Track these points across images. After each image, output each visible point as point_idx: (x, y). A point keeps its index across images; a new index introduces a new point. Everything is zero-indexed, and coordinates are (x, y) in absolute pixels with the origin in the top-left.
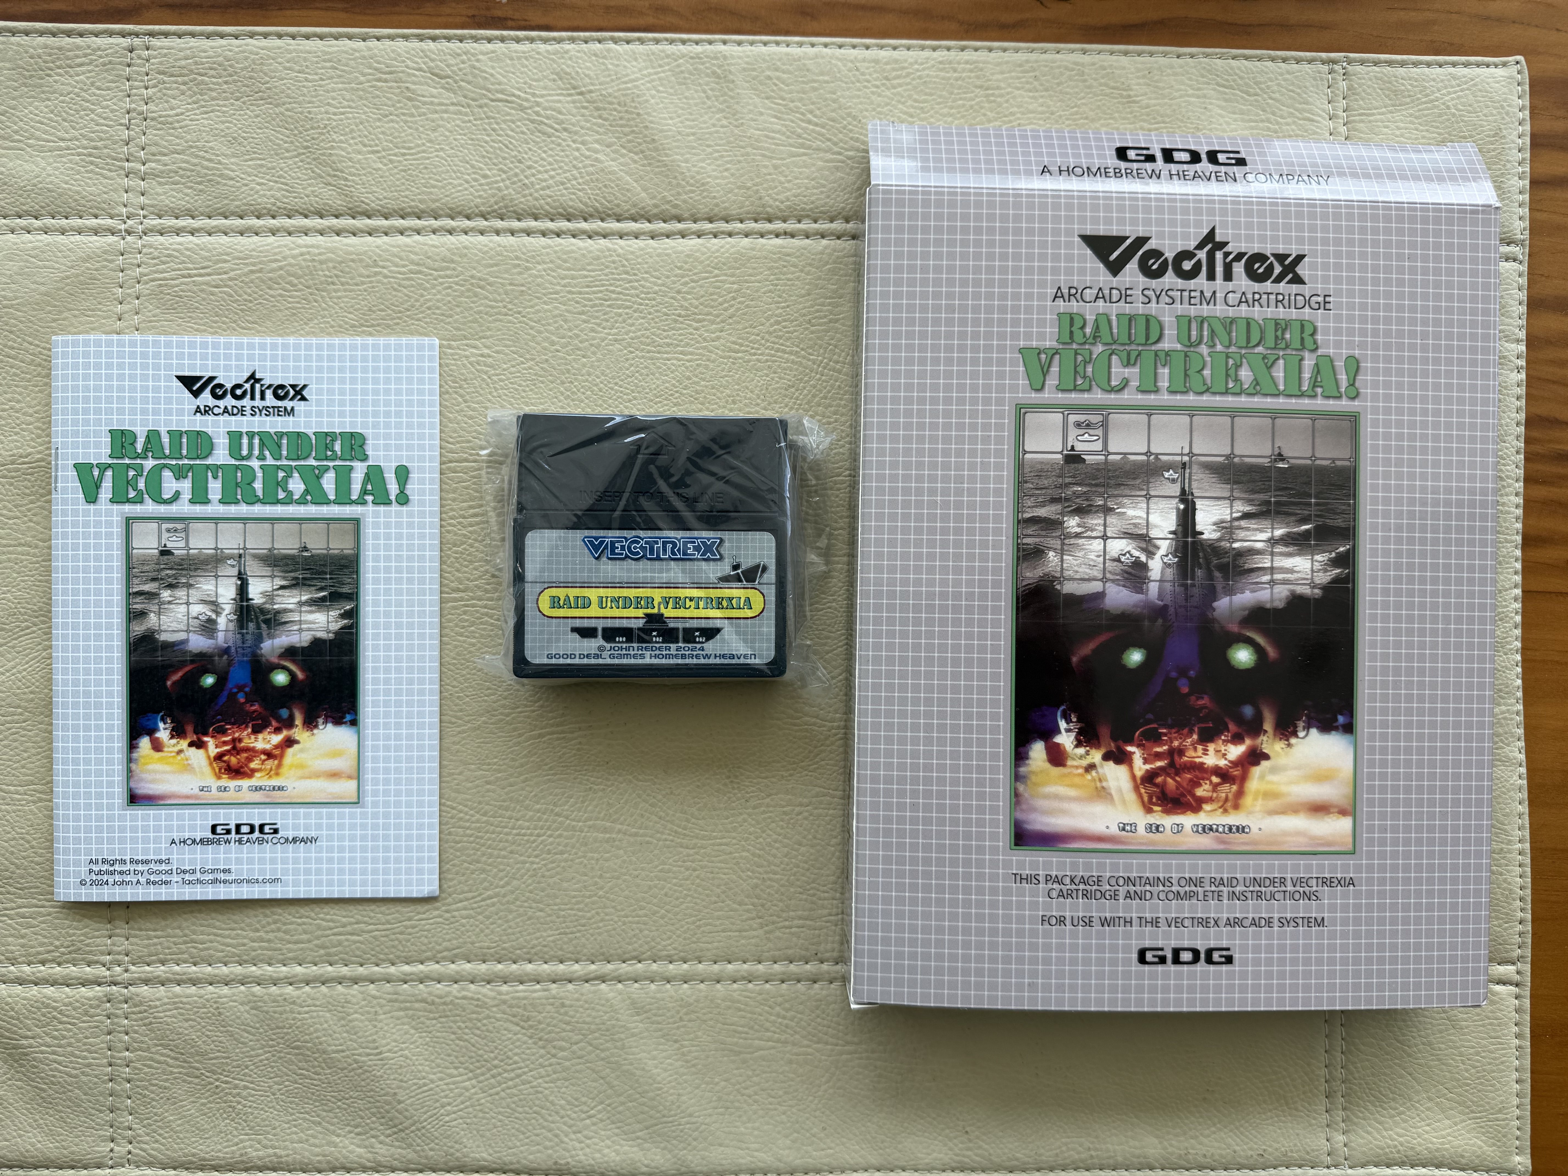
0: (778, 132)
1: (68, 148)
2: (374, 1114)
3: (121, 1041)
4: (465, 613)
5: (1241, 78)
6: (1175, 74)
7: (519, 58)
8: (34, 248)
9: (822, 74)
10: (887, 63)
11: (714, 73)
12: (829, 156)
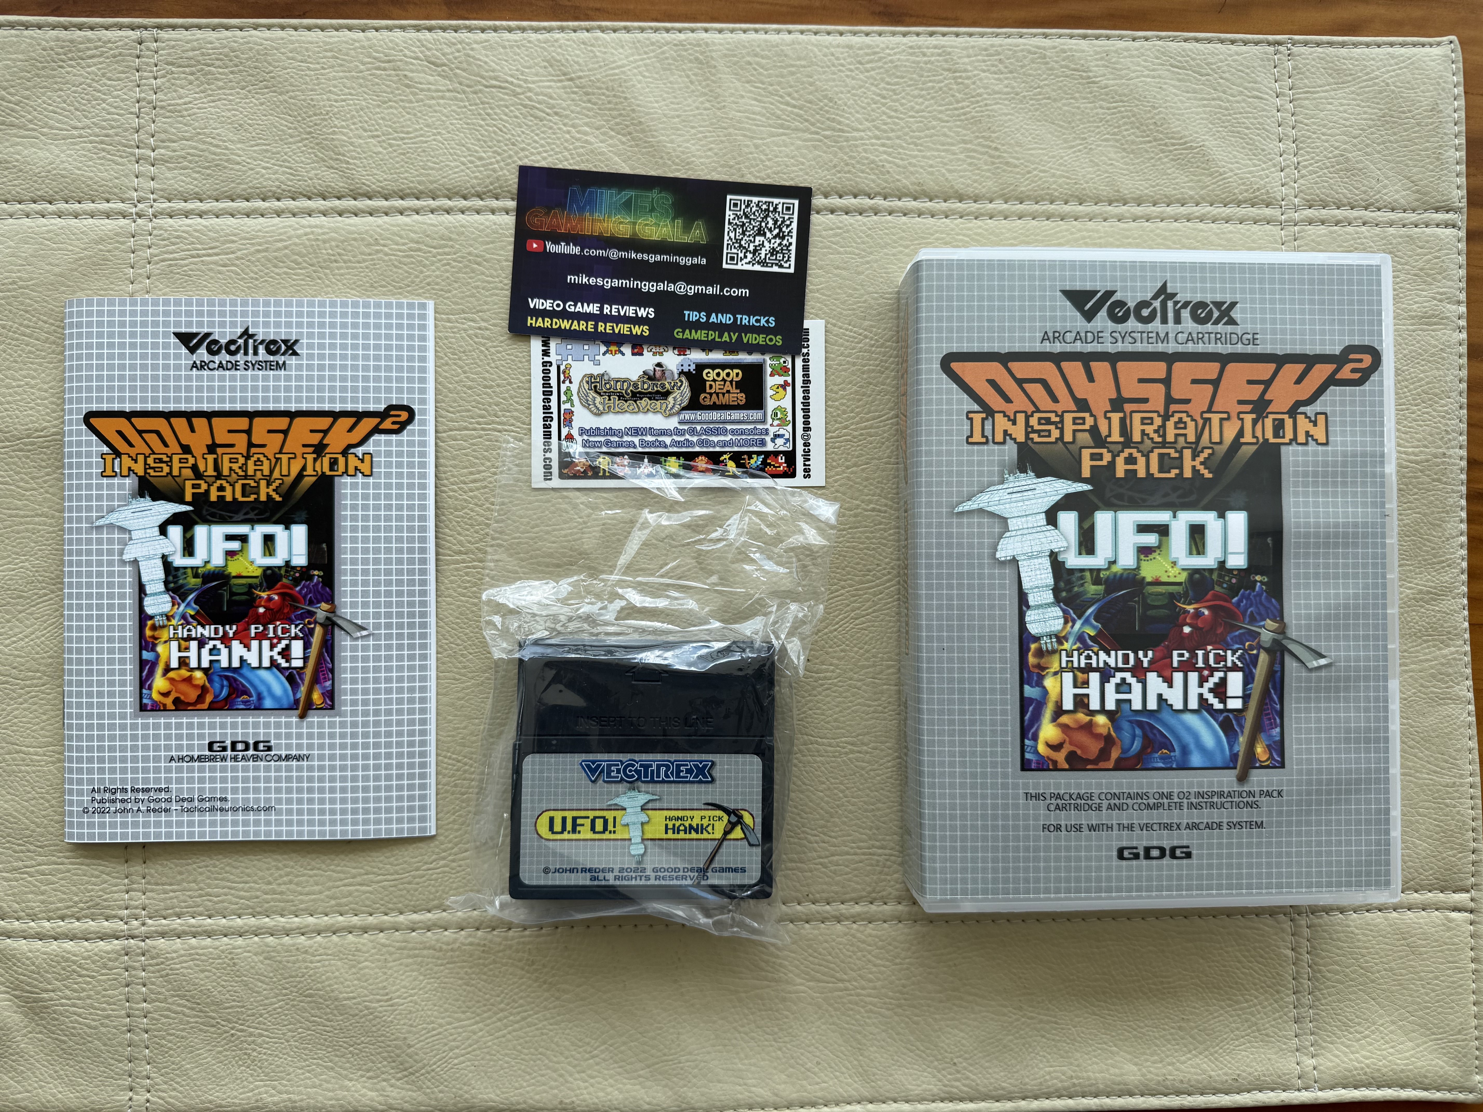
0: (759, 114)
1: (81, 136)
2: (385, 1059)
3: (139, 993)
4: (467, 574)
5: (1193, 59)
6: (1132, 56)
7: (511, 47)
8: (48, 232)
9: (799, 59)
10: (860, 49)
11: (697, 59)
12: (808, 136)
